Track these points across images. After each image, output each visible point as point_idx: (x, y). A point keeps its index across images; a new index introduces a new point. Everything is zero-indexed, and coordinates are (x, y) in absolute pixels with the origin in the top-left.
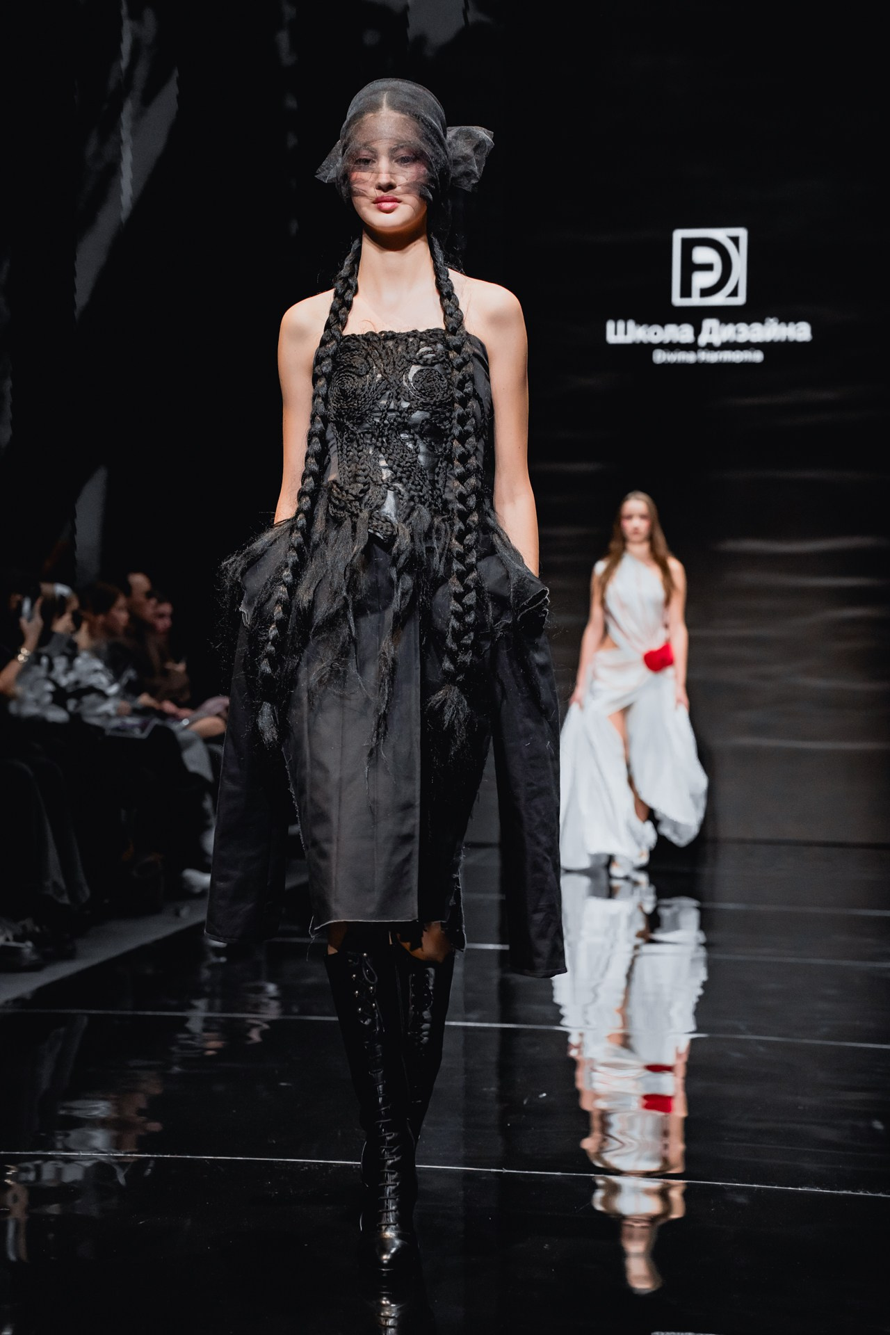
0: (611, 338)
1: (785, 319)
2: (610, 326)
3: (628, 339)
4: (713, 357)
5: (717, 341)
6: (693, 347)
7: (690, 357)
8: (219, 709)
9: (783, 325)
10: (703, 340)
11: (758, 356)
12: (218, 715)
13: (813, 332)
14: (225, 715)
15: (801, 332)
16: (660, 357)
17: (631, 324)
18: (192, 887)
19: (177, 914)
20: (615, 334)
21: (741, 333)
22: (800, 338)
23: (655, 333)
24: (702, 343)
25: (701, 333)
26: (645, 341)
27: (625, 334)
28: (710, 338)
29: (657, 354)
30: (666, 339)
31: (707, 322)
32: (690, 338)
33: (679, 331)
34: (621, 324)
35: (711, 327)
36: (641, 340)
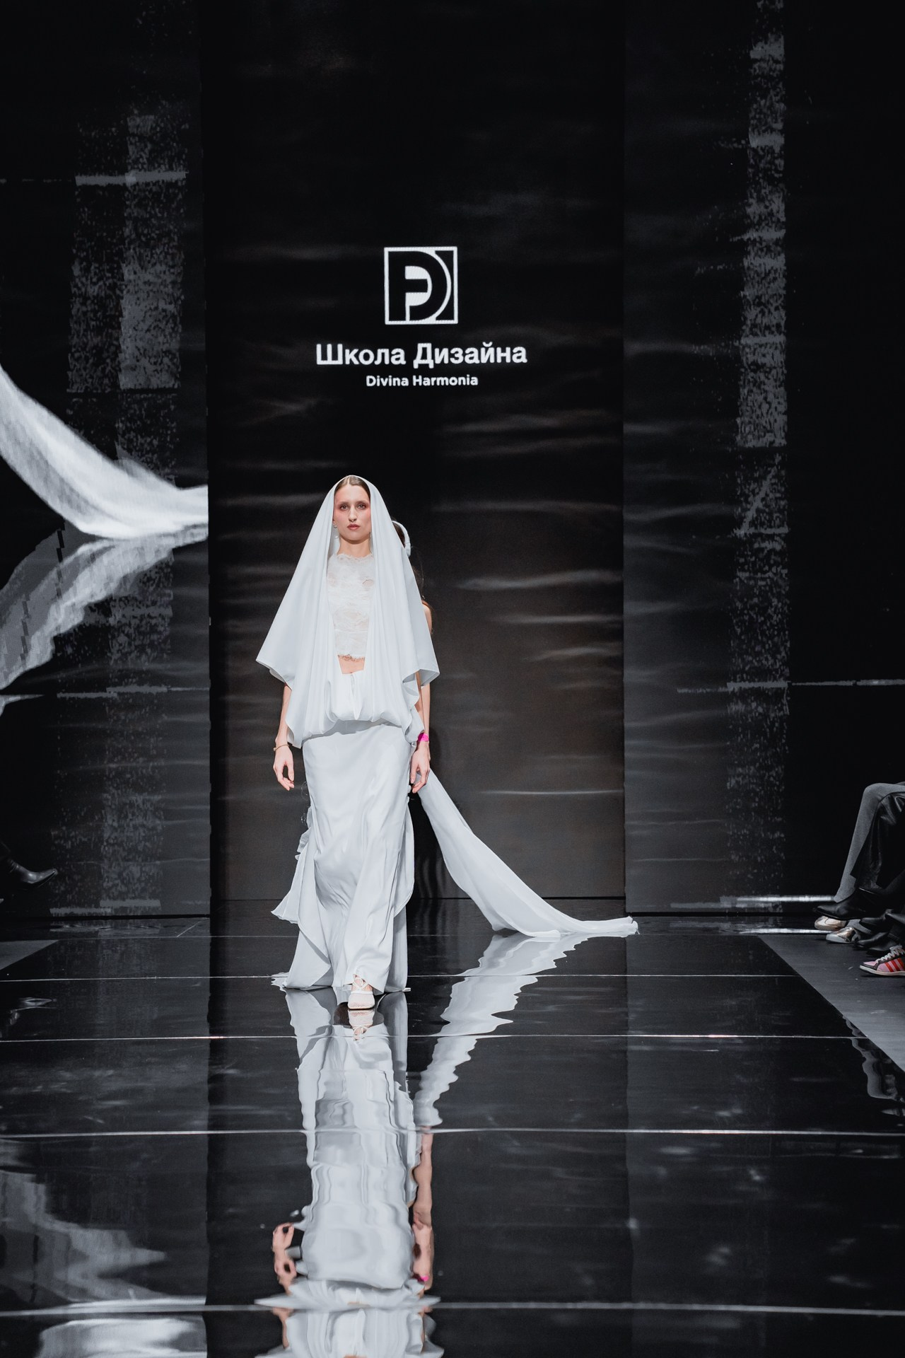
0: (320, 362)
1: (501, 343)
2: (319, 347)
3: (340, 362)
4: (428, 382)
5: (431, 366)
6: (406, 371)
7: (405, 382)
9: (499, 350)
10: (417, 363)
11: (474, 381)
13: (528, 356)
15: (520, 355)
16: (372, 381)
17: (340, 347)
20: (324, 357)
21: (457, 359)
22: (516, 361)
23: (366, 357)
24: (416, 366)
25: (415, 357)
26: (356, 362)
27: (335, 357)
28: (424, 362)
29: (368, 378)
30: (378, 362)
31: (420, 346)
32: (403, 362)
33: (391, 355)
34: (329, 347)
35: (424, 350)
36: (351, 360)
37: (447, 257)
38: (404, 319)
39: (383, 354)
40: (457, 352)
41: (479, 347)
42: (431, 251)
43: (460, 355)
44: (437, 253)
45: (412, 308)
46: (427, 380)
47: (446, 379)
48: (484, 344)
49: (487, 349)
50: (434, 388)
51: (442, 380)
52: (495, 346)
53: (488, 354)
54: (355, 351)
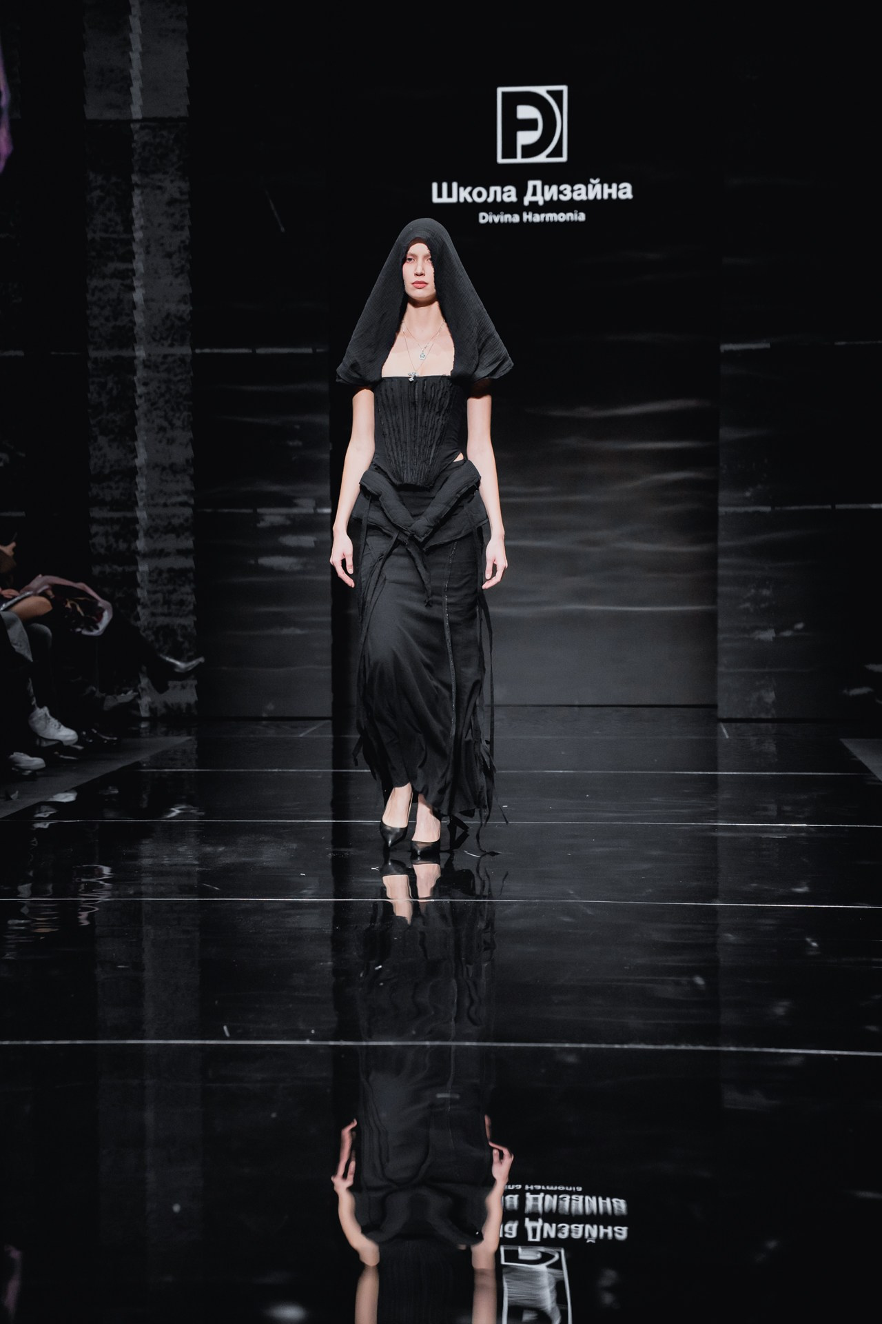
0: (435, 199)
1: (607, 180)
2: (435, 186)
3: (454, 200)
4: (538, 218)
5: (541, 203)
6: (517, 208)
7: (516, 219)
8: (46, 587)
9: (606, 186)
10: (527, 200)
11: (582, 217)
12: (43, 594)
13: (634, 192)
14: (50, 593)
15: (625, 191)
16: (485, 218)
17: (455, 185)
18: (24, 770)
19: (8, 798)
20: (440, 195)
21: (565, 195)
22: (622, 197)
23: (480, 195)
24: (526, 203)
25: (525, 193)
26: (469, 200)
27: (450, 195)
28: (534, 199)
29: (481, 214)
30: (490, 200)
31: (531, 184)
32: (514, 199)
33: (503, 193)
34: (445, 185)
35: (535, 187)
36: (465, 198)
37: (557, 96)
38: (515, 157)
39: (495, 192)
40: (565, 189)
41: (586, 183)
42: (542, 90)
43: (568, 192)
44: (549, 92)
45: (524, 147)
46: (537, 216)
47: (555, 215)
48: (592, 181)
49: (594, 185)
50: (544, 224)
51: (551, 217)
52: (602, 183)
53: (595, 191)
54: (469, 189)
